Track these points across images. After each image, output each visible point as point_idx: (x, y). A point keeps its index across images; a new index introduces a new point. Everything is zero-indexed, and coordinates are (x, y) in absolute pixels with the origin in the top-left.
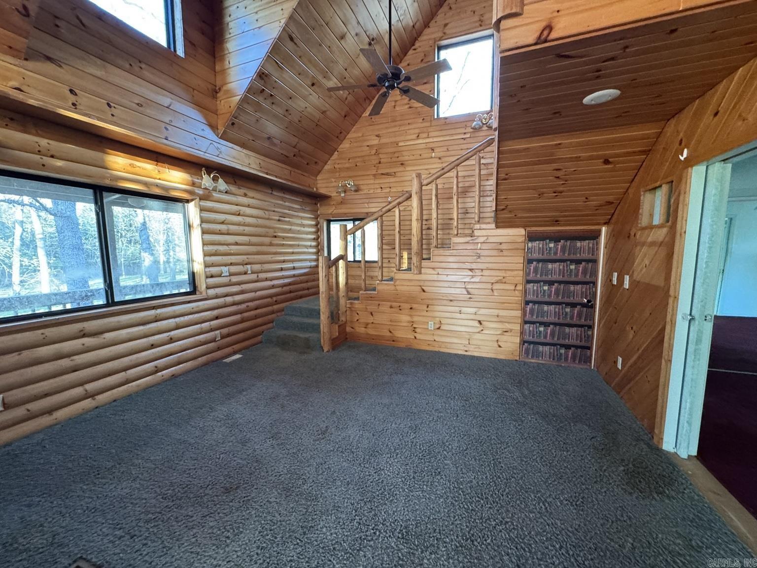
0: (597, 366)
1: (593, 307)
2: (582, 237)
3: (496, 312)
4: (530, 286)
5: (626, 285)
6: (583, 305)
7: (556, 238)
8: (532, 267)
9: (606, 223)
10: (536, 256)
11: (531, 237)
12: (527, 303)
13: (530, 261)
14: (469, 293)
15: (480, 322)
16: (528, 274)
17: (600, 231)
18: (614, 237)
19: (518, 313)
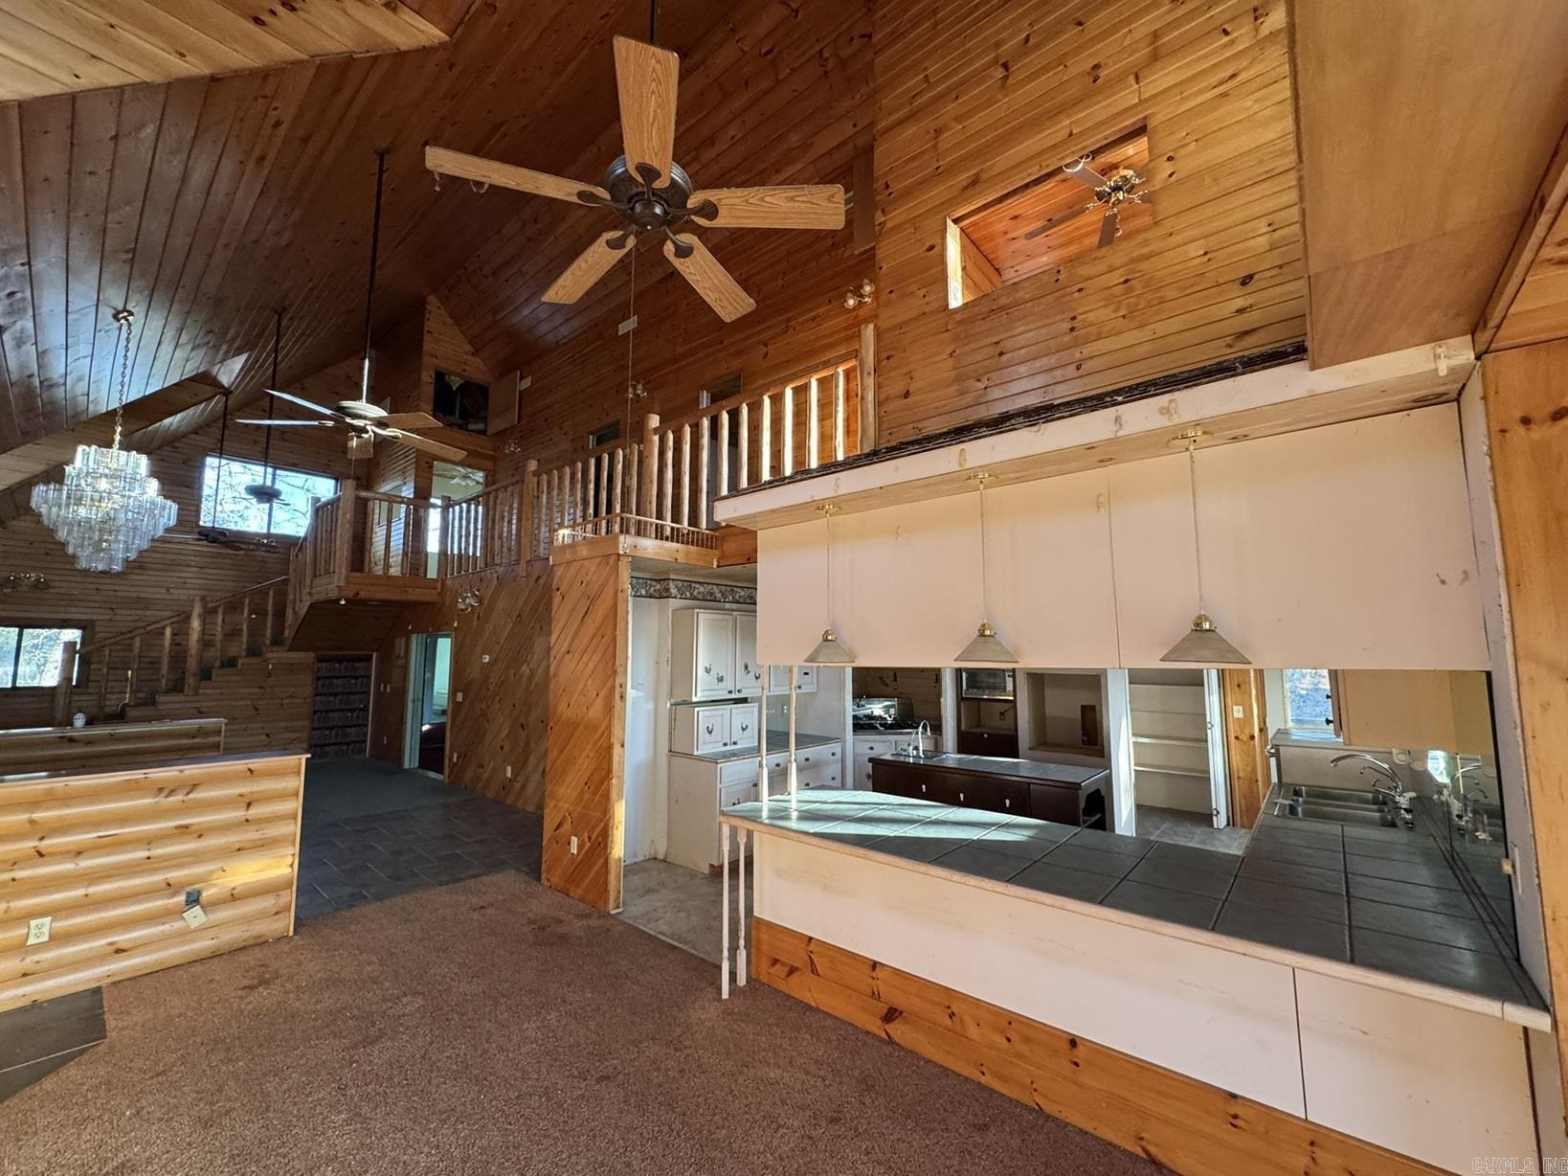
0: (371, 755)
1: (368, 710)
2: (360, 659)
3: (284, 724)
4: (319, 698)
5: (388, 690)
6: (360, 710)
7: (340, 660)
8: (320, 683)
9: (377, 650)
10: (324, 673)
11: (320, 660)
12: (315, 713)
13: (318, 679)
14: (256, 709)
15: (268, 735)
16: (316, 688)
17: (372, 656)
18: (381, 662)
19: (306, 723)
